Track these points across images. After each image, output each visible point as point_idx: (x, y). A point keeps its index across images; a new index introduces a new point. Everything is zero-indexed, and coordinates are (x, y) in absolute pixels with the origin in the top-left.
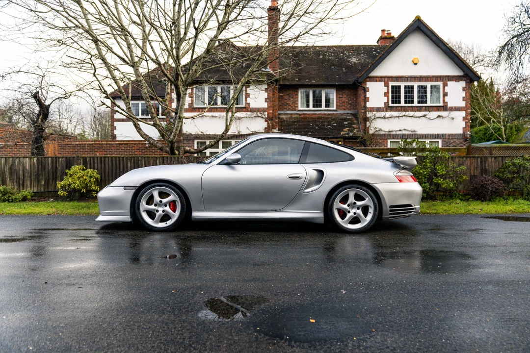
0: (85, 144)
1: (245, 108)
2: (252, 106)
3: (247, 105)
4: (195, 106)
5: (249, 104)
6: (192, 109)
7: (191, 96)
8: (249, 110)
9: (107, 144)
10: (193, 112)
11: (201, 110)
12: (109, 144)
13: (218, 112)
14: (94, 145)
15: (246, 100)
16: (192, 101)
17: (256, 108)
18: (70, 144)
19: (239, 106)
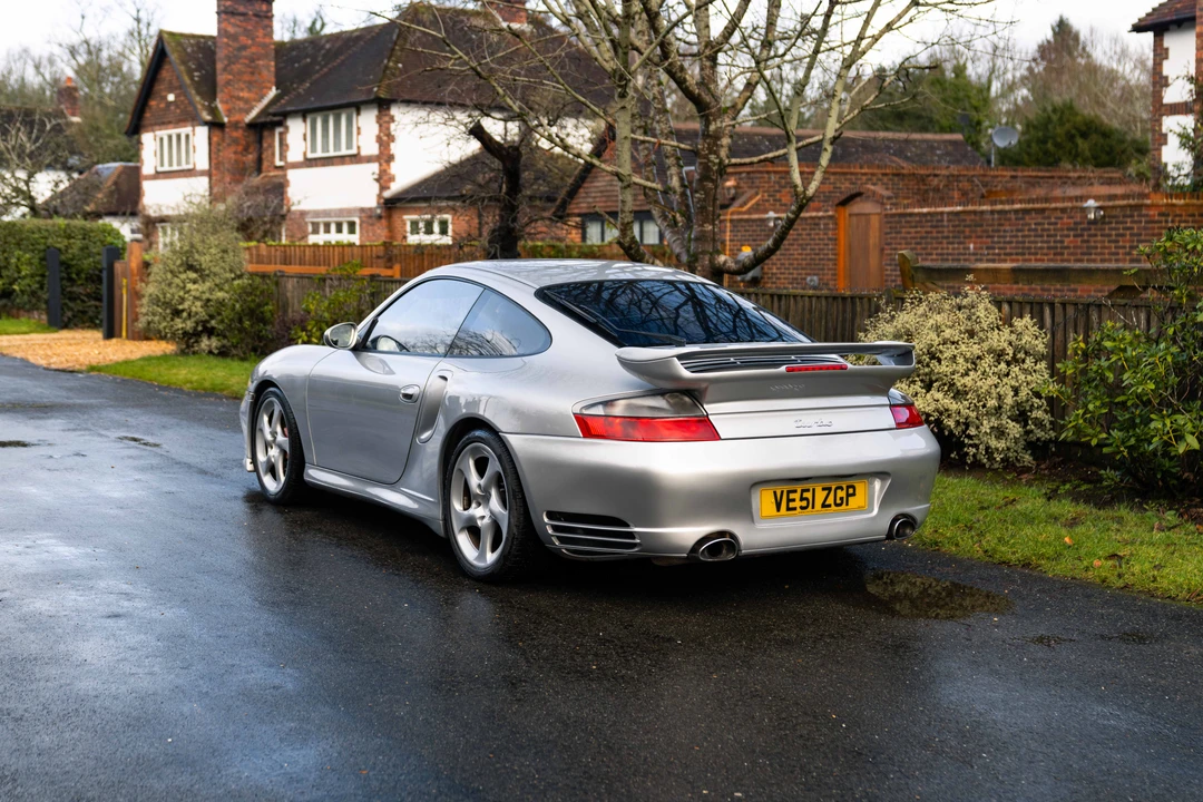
0: (942, 213)
9: (992, 212)
12: (1000, 212)
14: (962, 217)
18: (911, 215)
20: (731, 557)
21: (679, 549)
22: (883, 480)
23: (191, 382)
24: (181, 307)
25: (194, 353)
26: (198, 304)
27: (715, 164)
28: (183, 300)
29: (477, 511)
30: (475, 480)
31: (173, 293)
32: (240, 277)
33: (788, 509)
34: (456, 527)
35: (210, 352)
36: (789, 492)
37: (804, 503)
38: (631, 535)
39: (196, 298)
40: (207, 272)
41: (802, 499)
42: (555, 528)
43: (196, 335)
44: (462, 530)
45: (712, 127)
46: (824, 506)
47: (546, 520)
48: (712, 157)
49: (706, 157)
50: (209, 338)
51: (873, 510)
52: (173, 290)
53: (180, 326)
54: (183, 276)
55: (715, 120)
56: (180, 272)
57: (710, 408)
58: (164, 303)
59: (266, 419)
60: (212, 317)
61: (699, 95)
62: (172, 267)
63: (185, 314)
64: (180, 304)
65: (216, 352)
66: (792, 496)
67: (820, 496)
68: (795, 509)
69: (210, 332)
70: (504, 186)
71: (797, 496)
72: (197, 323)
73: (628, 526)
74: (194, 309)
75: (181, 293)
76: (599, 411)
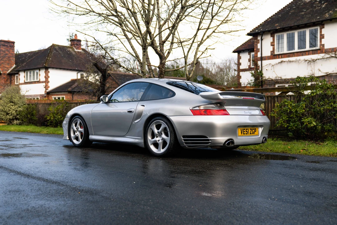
1: (319, 49)
2: (326, 47)
3: (322, 46)
4: (276, 53)
5: (323, 45)
6: (274, 56)
7: (273, 44)
8: (324, 51)
10: (274, 58)
11: (280, 56)
13: (295, 56)
15: (321, 42)
16: (274, 49)
17: (330, 49)
19: (314, 48)
20: (233, 145)
21: (221, 143)
22: (261, 128)
23: (17, 130)
24: (9, 112)
25: (12, 124)
26: (14, 111)
27: (164, 71)
28: (9, 110)
29: (156, 139)
30: (156, 131)
31: (7, 109)
32: (25, 105)
33: (244, 134)
34: (149, 144)
35: (17, 124)
36: (244, 129)
37: (247, 133)
38: (208, 140)
39: (14, 110)
40: (16, 103)
41: (246, 131)
42: (184, 140)
43: (13, 120)
44: (151, 144)
45: (163, 62)
46: (250, 134)
47: (182, 138)
48: (163, 69)
49: (161, 69)
50: (16, 120)
51: (259, 136)
52: (7, 108)
53: (9, 117)
54: (9, 104)
55: (164, 60)
56: (8, 103)
57: (226, 107)
58: (4, 111)
59: (74, 125)
60: (17, 115)
61: (160, 53)
62: (7, 102)
63: (10, 114)
64: (9, 111)
65: (18, 124)
66: (244, 130)
67: (250, 131)
68: (245, 134)
69: (17, 119)
70: (102, 79)
71: (245, 131)
72: (13, 116)
73: (207, 138)
74: (13, 113)
75: (9, 109)
76: (197, 108)
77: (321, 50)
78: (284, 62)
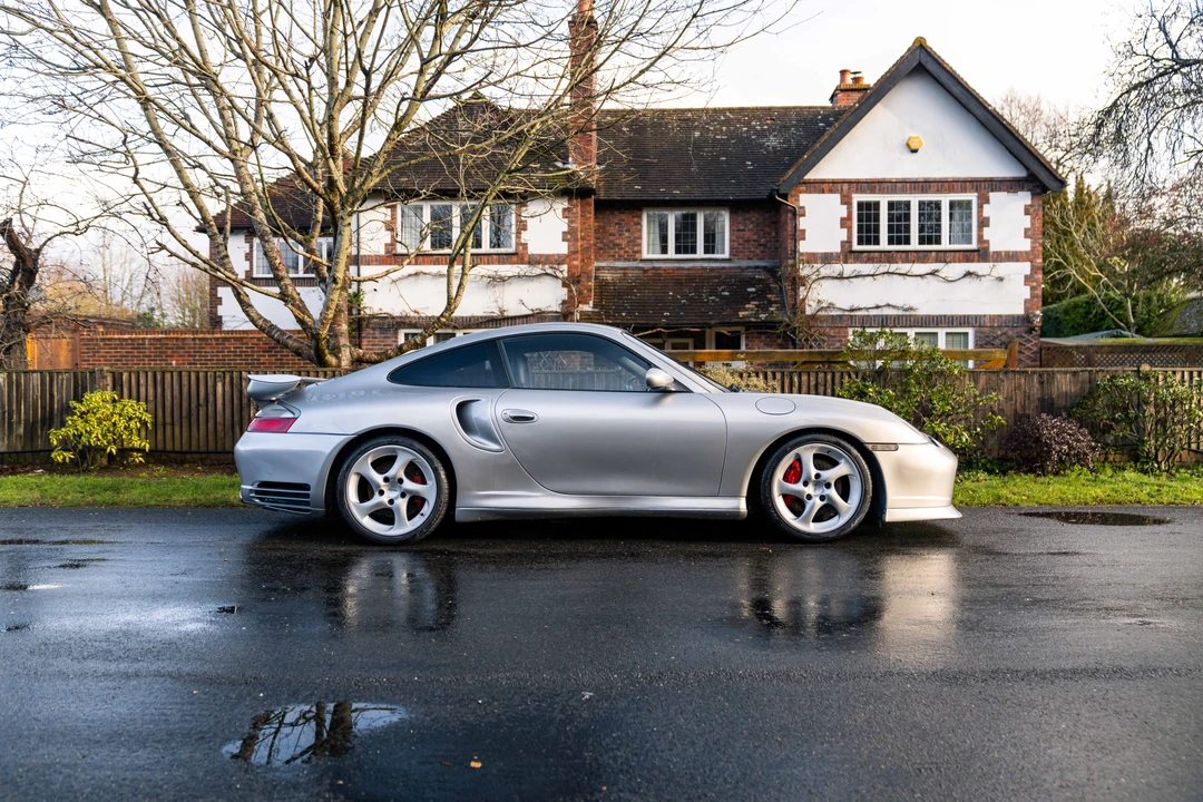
0: (144, 339)
1: (515, 254)
2: (533, 250)
3: (521, 248)
4: (401, 250)
5: (525, 246)
6: (393, 257)
7: (391, 226)
8: (526, 259)
9: (194, 339)
10: (396, 263)
11: (413, 260)
12: (200, 339)
14: (163, 342)
15: (518, 237)
16: (393, 238)
17: (541, 256)
18: (110, 339)
19: (502, 250)
77: (519, 256)
78: (425, 274)
